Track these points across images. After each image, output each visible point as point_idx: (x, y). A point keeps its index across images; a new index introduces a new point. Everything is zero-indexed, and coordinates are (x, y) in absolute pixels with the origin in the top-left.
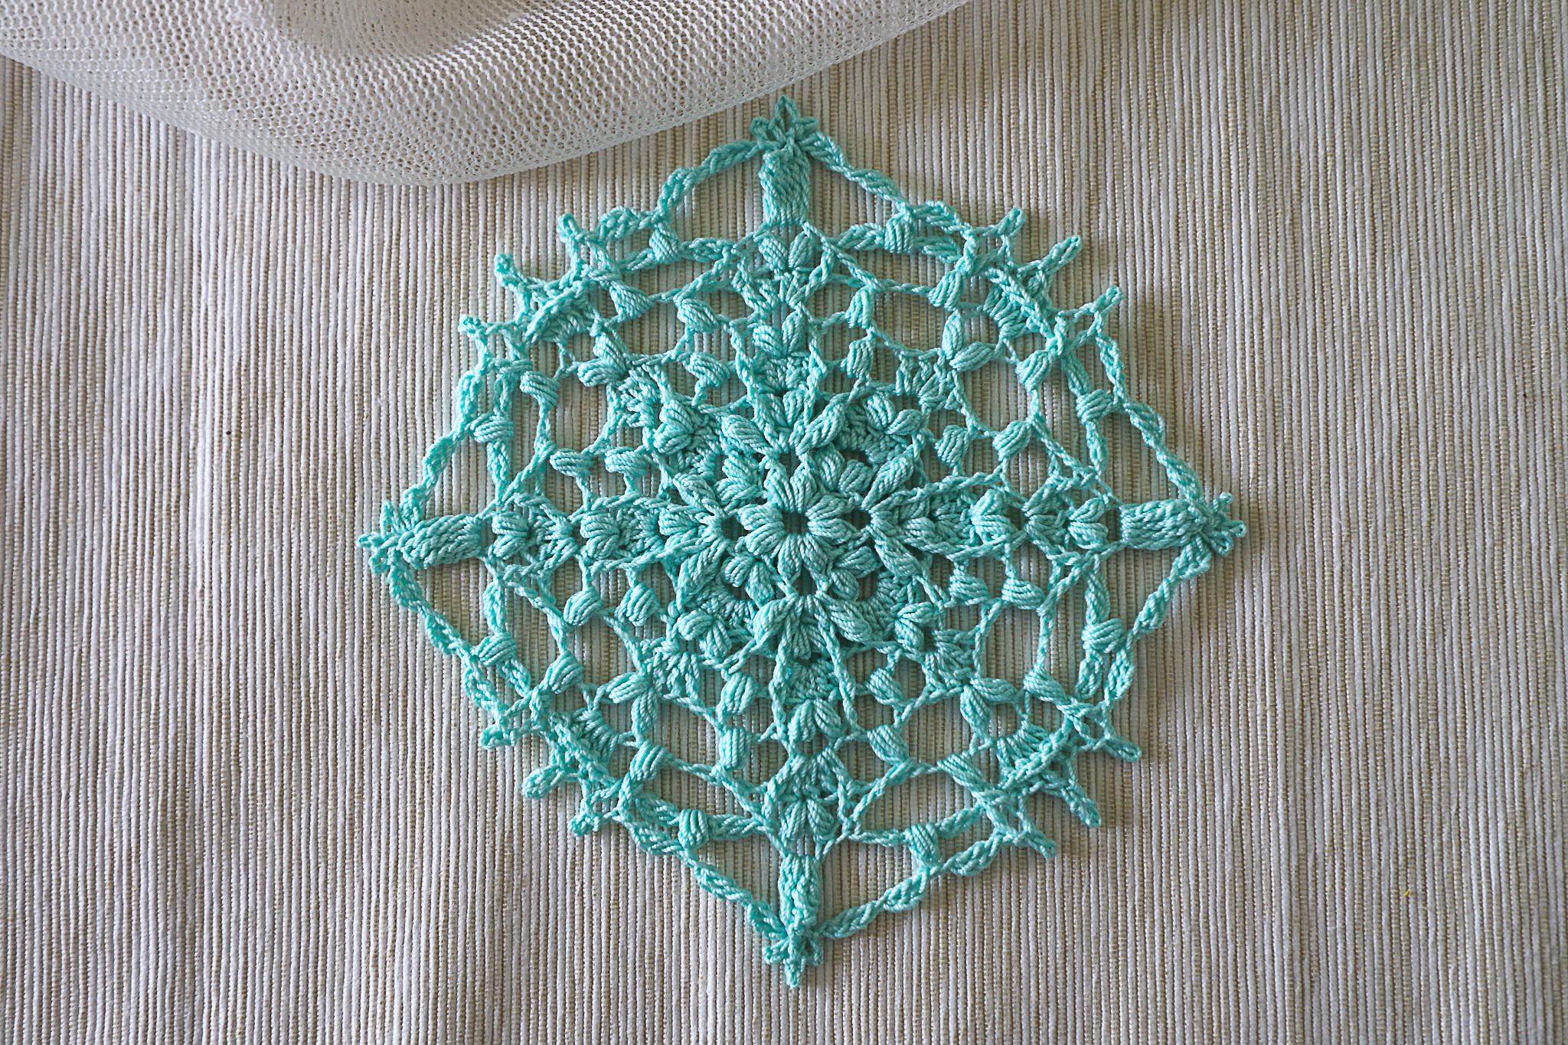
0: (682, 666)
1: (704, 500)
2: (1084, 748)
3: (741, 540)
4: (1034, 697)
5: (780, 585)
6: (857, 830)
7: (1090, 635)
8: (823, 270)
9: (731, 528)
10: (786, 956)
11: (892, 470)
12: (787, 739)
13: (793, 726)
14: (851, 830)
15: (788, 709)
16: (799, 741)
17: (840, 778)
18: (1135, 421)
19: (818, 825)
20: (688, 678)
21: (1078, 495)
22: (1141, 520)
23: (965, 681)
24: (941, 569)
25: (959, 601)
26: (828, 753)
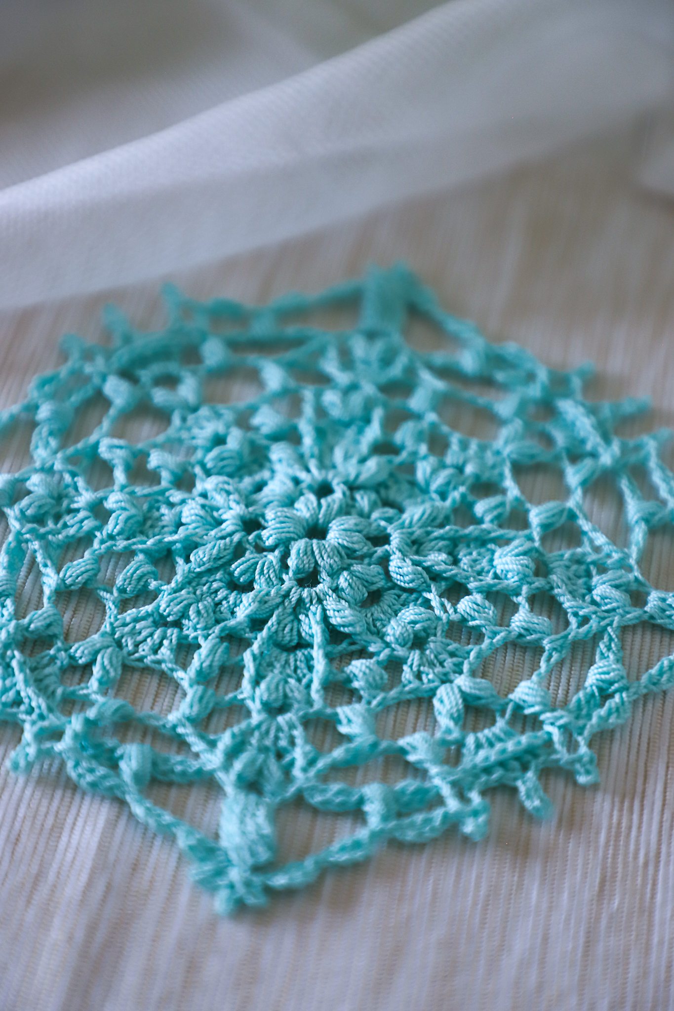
3: (257, 533)
9: (251, 524)
11: (421, 512)
12: (253, 699)
13: (261, 690)
15: (260, 676)
17: (299, 741)
20: (166, 642)
23: (446, 680)
24: (455, 591)
25: (464, 620)
26: (289, 716)
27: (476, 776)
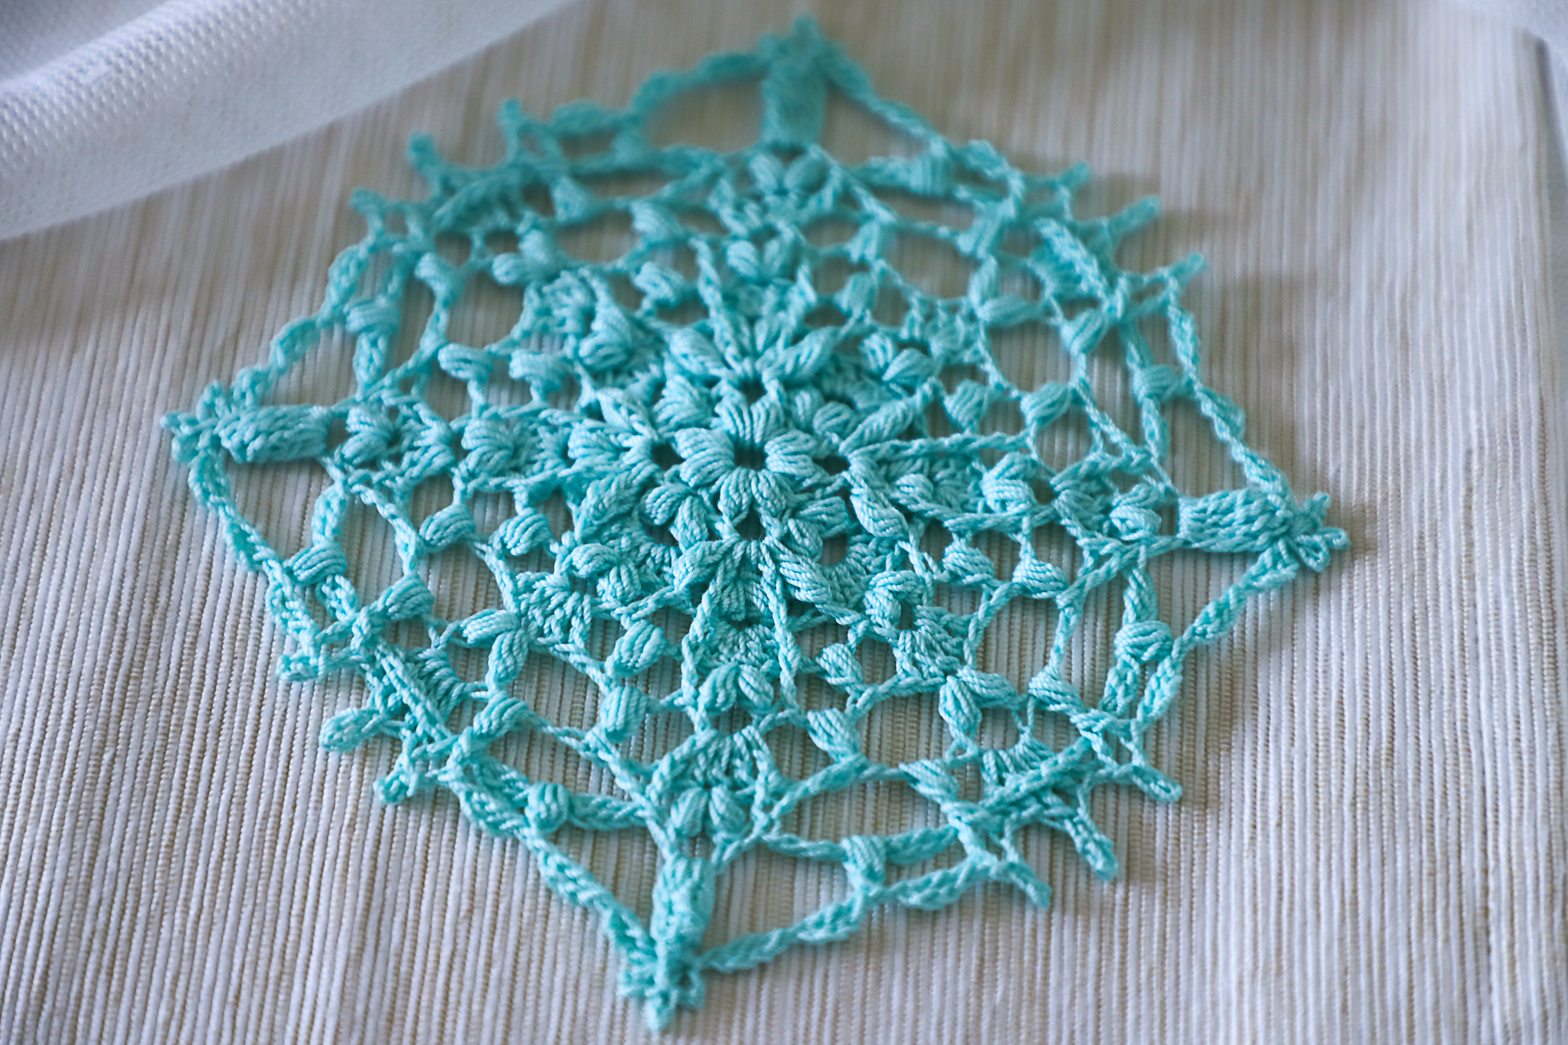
0: (568, 607)
1: (633, 417)
2: (1102, 772)
3: (674, 468)
4: (1041, 705)
5: (719, 526)
6: (775, 829)
7: (1123, 639)
8: (827, 197)
9: (664, 454)
10: (651, 982)
11: (883, 418)
12: (696, 706)
13: (705, 690)
14: (768, 829)
15: (702, 672)
16: (711, 708)
17: (762, 766)
18: (1207, 408)
19: (723, 818)
20: (575, 622)
21: (1125, 479)
22: (1204, 511)
23: (949, 671)
24: (935, 536)
25: (955, 576)
26: (749, 731)
27: (1005, 814)
